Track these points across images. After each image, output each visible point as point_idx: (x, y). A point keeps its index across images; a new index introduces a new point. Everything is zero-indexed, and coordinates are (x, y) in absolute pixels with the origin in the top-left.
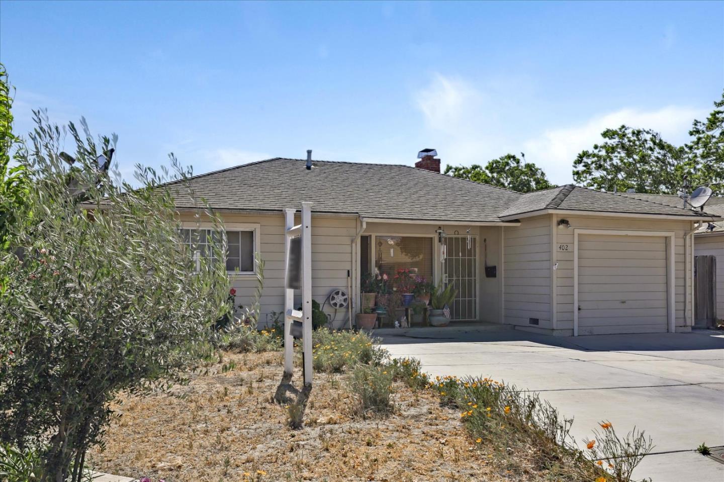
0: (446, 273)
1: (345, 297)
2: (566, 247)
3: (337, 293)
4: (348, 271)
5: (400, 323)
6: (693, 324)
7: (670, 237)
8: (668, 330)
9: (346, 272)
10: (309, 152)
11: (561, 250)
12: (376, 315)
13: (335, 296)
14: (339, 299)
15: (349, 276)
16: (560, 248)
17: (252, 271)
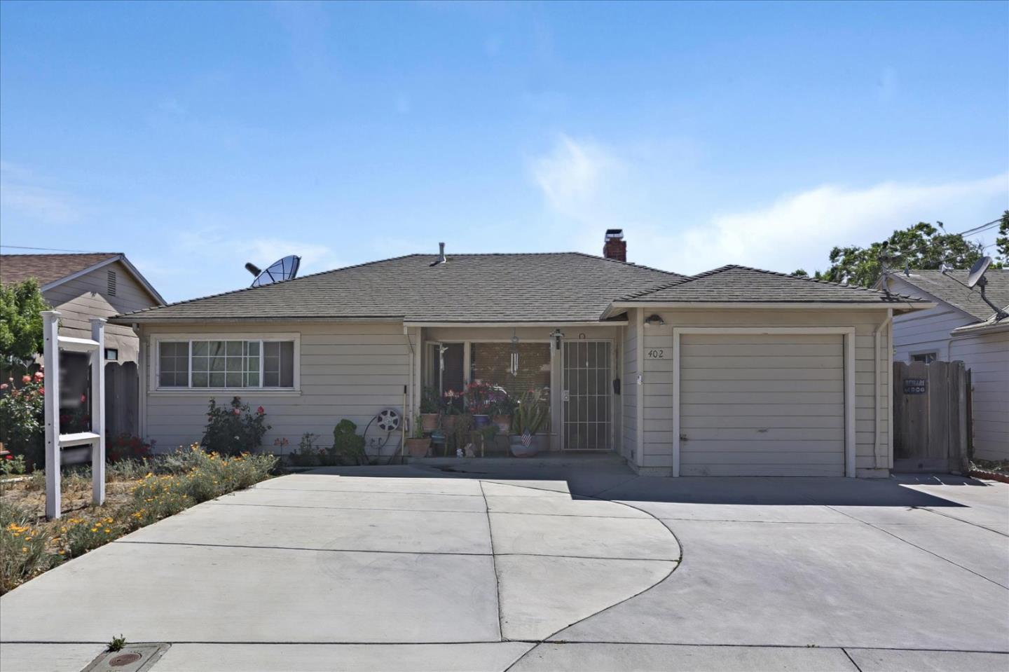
0: (566, 388)
1: (395, 418)
2: (659, 353)
3: (385, 413)
4: (405, 387)
5: (464, 451)
6: (891, 466)
7: (848, 334)
8: (845, 473)
9: (403, 387)
10: (442, 245)
11: (652, 357)
12: (430, 439)
13: (383, 417)
14: (388, 420)
15: (405, 392)
16: (650, 354)
17: (292, 386)
